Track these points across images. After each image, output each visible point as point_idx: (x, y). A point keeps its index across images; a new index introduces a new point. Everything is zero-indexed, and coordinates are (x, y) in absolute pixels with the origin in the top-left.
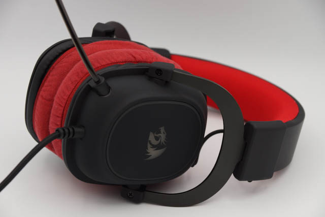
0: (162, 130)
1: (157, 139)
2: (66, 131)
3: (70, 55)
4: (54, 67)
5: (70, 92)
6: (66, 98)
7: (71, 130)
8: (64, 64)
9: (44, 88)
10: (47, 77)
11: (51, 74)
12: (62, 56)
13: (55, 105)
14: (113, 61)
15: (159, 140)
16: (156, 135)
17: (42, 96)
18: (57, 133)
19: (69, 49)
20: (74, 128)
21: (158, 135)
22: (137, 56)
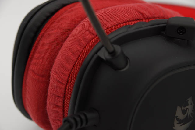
0: (190, 101)
1: (184, 112)
2: (78, 119)
3: (62, 19)
4: (43, 34)
5: (72, 66)
6: (67, 73)
7: (83, 117)
8: (55, 31)
9: (34, 61)
10: (37, 47)
11: (41, 43)
12: (51, 20)
13: (52, 82)
14: (119, 21)
15: (187, 114)
16: (183, 108)
17: (33, 71)
18: (67, 125)
19: (57, 10)
20: (86, 114)
21: (185, 108)
22: (144, 12)
